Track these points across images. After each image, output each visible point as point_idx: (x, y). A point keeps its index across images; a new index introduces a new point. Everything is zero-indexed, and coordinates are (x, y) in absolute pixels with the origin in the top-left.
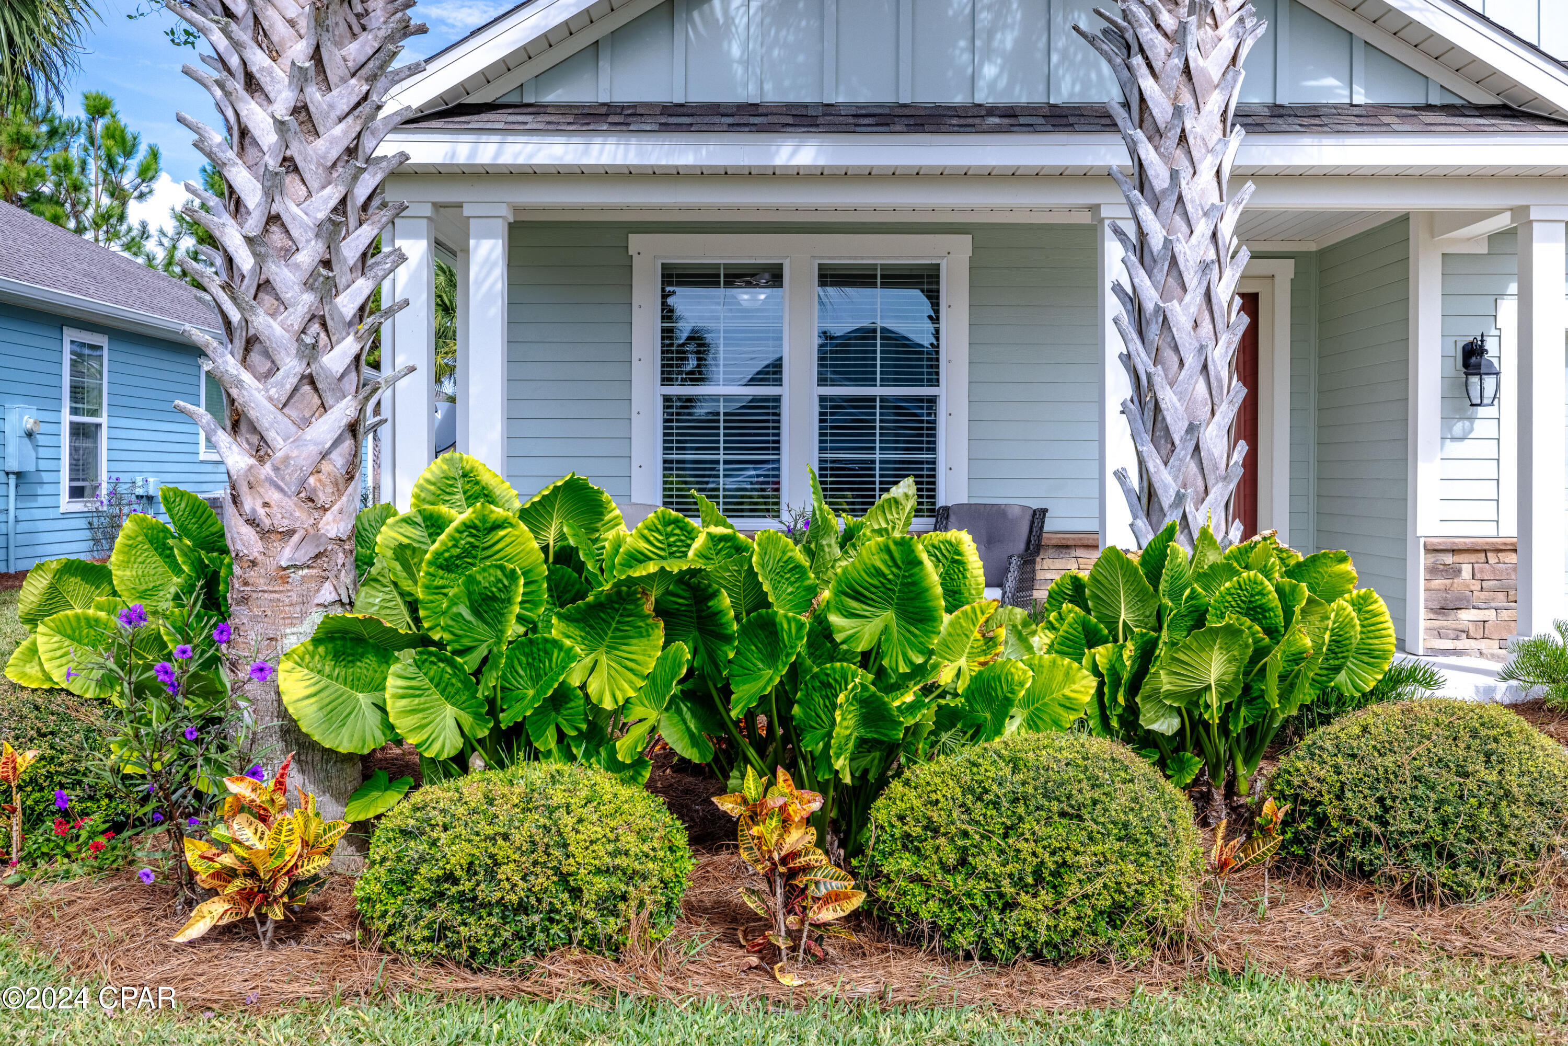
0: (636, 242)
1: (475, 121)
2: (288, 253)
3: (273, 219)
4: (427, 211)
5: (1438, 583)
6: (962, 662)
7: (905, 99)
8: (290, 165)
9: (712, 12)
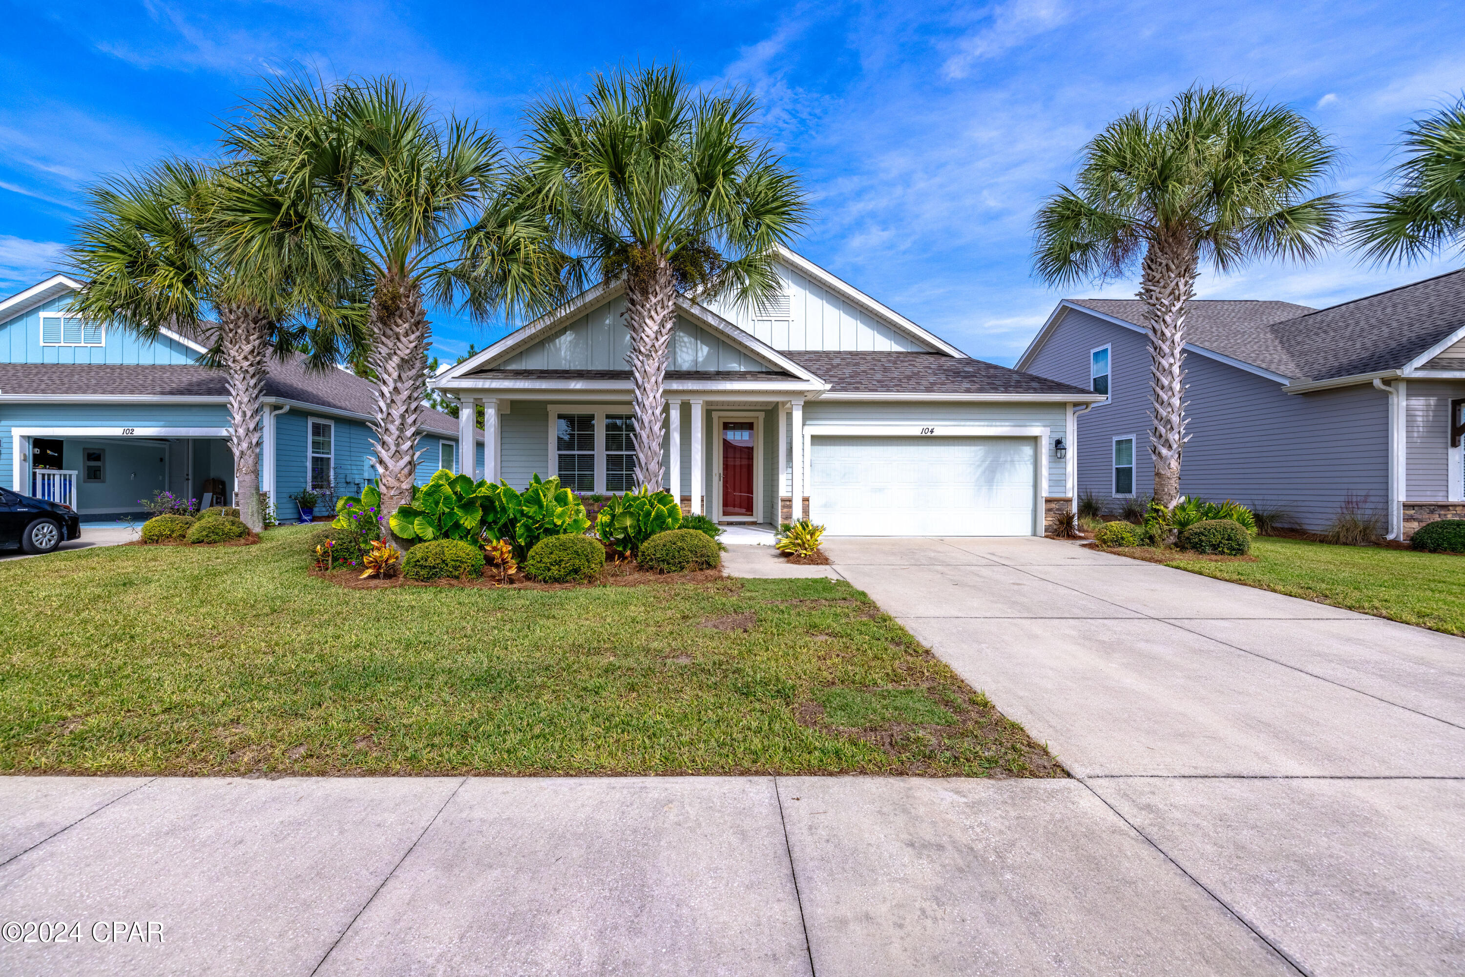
0: (549, 407)
1: (484, 375)
2: (393, 422)
3: (389, 414)
4: (472, 400)
5: (785, 510)
7: (611, 369)
8: (393, 401)
9: (556, 344)
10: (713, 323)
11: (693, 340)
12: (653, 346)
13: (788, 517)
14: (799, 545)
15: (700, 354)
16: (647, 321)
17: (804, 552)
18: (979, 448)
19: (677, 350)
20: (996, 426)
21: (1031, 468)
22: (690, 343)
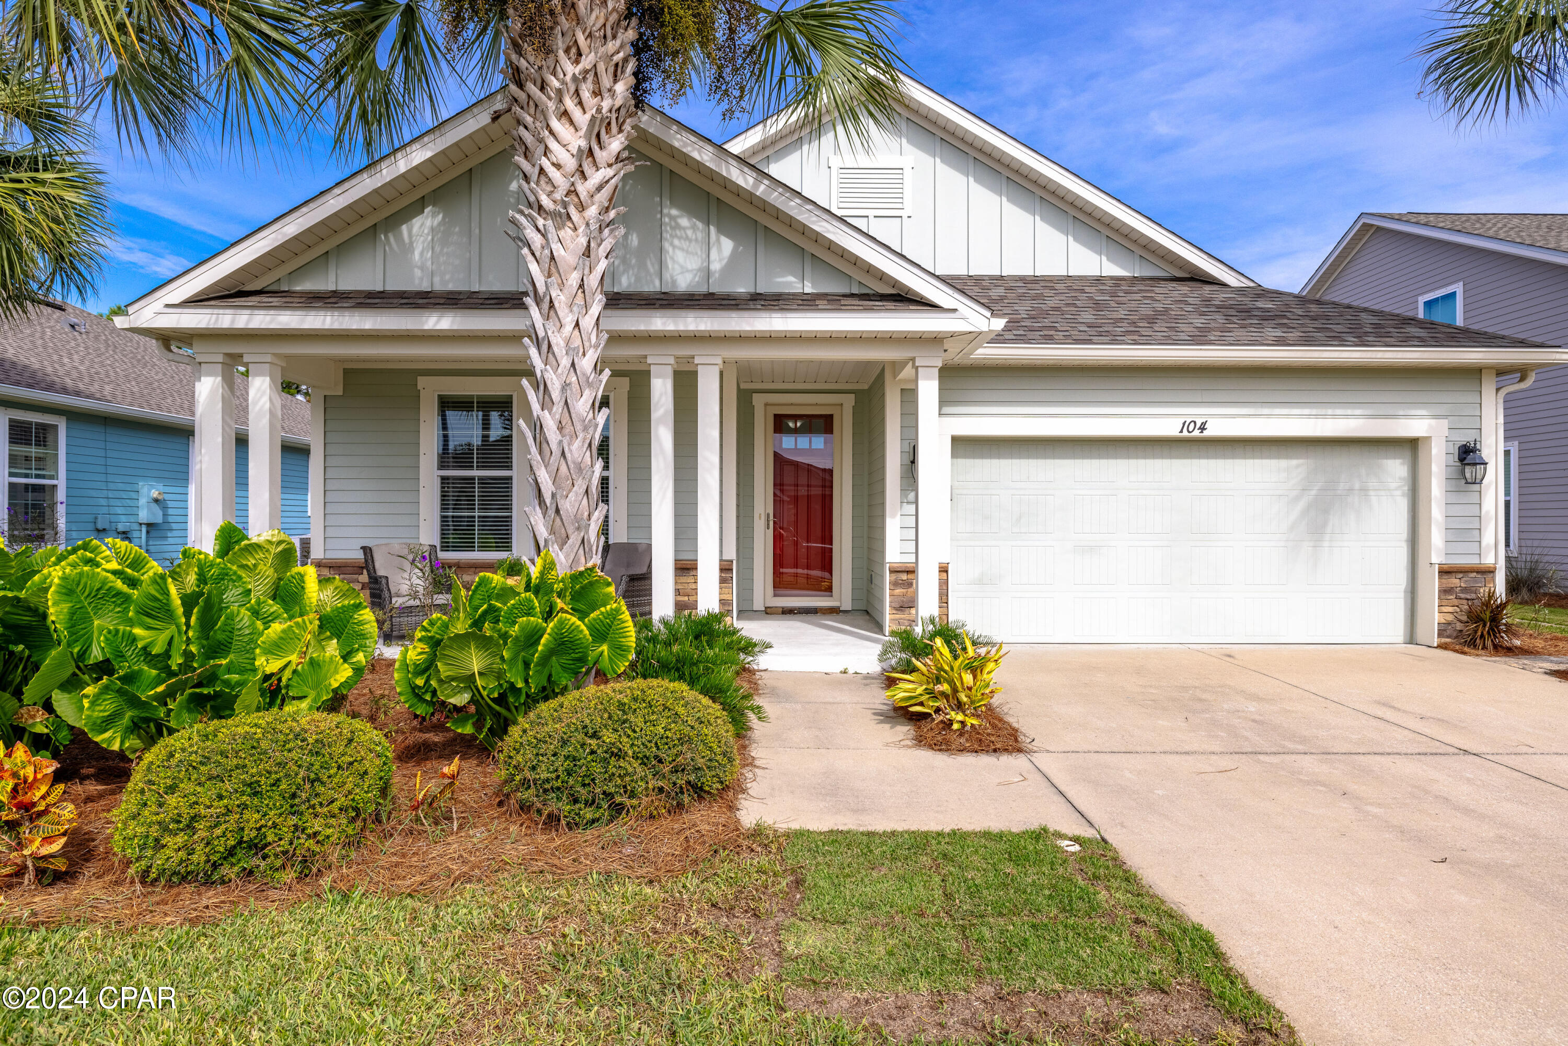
0: (422, 381)
5: (898, 591)
6: (294, 658)
9: (401, 234)
10: (741, 182)
11: (700, 225)
12: (572, 192)
13: (907, 604)
14: (944, 694)
15: (714, 254)
16: (555, 124)
17: (960, 717)
18: (1294, 462)
19: (666, 245)
20: (1334, 416)
21: (1403, 504)
22: (694, 227)
